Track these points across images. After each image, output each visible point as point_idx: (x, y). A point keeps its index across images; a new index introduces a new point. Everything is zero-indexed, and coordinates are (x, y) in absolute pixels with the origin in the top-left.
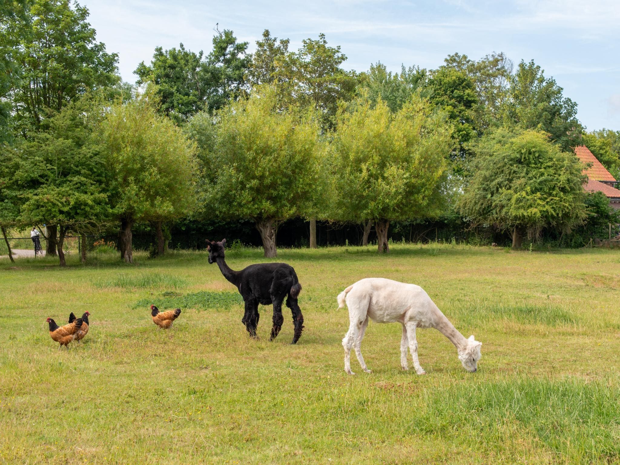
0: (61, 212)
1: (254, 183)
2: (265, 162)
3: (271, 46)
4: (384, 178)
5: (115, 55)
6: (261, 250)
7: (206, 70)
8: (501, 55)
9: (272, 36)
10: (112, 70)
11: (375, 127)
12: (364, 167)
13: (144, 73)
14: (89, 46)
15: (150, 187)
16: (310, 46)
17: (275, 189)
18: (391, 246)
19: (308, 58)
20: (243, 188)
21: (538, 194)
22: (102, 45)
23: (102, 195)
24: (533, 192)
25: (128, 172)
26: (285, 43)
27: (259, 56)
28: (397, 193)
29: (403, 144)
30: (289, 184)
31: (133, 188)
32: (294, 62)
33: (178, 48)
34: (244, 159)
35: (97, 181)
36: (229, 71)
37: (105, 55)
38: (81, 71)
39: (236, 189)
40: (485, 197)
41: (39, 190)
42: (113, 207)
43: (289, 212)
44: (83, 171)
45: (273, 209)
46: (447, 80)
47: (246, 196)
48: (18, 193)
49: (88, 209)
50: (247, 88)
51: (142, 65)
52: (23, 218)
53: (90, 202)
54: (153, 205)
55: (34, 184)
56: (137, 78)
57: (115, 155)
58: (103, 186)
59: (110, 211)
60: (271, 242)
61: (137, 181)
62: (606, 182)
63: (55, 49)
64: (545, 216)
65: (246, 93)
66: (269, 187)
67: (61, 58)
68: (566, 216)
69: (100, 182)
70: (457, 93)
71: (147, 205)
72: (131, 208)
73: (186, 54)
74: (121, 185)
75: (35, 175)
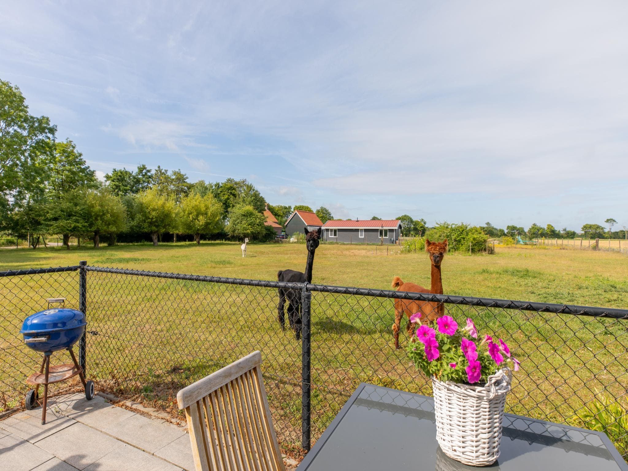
0: (68, 230)
1: (149, 220)
2: (154, 213)
3: (161, 172)
4: (198, 220)
5: (94, 171)
6: (152, 243)
7: (134, 178)
8: (245, 180)
9: (161, 168)
10: (93, 176)
11: (195, 203)
12: (191, 216)
13: (108, 178)
14: (83, 167)
15: (106, 221)
16: (175, 173)
17: (157, 223)
18: (201, 242)
19: (174, 177)
20: (145, 222)
21: (250, 226)
22: (89, 167)
23: (86, 224)
24: (248, 225)
25: (98, 216)
26: (166, 171)
27: (156, 174)
28: (202, 225)
29: (204, 209)
30: (162, 221)
31: (99, 222)
32: (168, 178)
33: (123, 169)
34: (145, 212)
35: (83, 219)
36: (144, 179)
37: (90, 171)
38: (79, 176)
39: (142, 222)
40: (233, 226)
41: (58, 222)
42: (90, 228)
43: (163, 230)
44: (77, 215)
45: (156, 229)
46: (227, 187)
47: (146, 225)
48: (48, 222)
49: (79, 229)
50: (151, 185)
51: (107, 174)
52: (51, 232)
53: (80, 226)
54: (108, 228)
55: (56, 219)
56: (105, 179)
57: (92, 209)
58: (86, 220)
59: (89, 229)
60: (156, 241)
61: (101, 220)
62: (275, 222)
63: (68, 167)
64: (252, 233)
65: (150, 187)
66: (154, 222)
67: (69, 171)
68: (259, 233)
69: (85, 219)
70: (229, 191)
71: (105, 228)
72: (98, 228)
73: (126, 172)
74: (94, 220)
75: (57, 216)
